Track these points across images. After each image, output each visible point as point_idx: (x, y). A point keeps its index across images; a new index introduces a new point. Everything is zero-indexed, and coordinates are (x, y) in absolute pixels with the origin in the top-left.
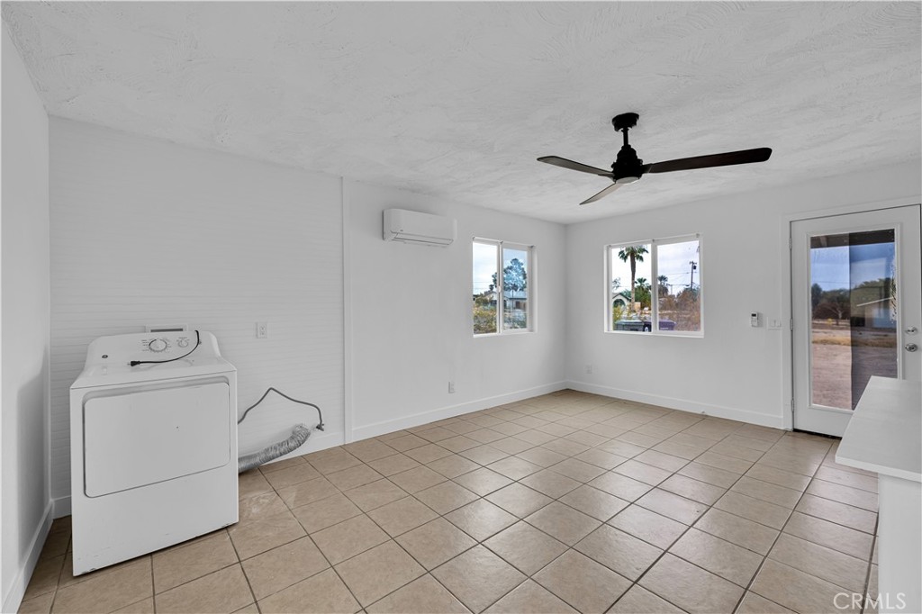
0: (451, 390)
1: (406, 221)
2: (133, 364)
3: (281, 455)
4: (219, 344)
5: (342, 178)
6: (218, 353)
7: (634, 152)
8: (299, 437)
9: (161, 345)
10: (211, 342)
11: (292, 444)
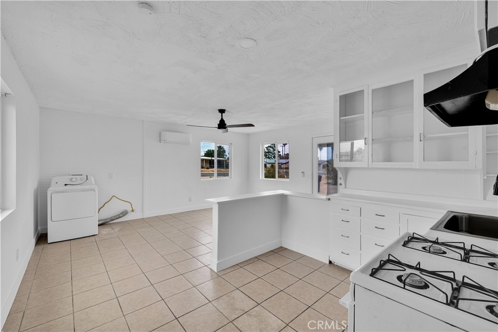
0: (190, 200)
1: (168, 136)
2: (66, 185)
3: (117, 219)
4: (95, 180)
5: (143, 121)
6: (94, 183)
7: (224, 121)
8: (125, 213)
9: (74, 180)
10: (92, 179)
11: (121, 215)
